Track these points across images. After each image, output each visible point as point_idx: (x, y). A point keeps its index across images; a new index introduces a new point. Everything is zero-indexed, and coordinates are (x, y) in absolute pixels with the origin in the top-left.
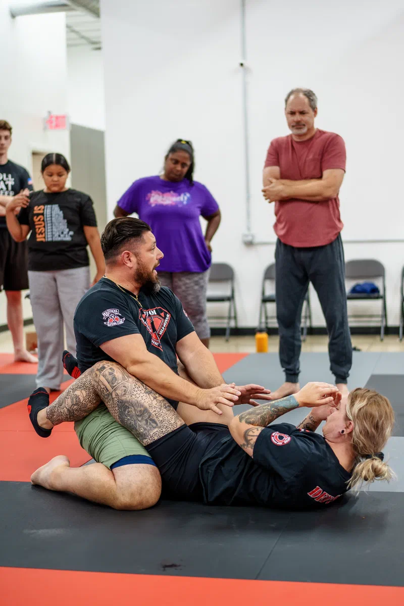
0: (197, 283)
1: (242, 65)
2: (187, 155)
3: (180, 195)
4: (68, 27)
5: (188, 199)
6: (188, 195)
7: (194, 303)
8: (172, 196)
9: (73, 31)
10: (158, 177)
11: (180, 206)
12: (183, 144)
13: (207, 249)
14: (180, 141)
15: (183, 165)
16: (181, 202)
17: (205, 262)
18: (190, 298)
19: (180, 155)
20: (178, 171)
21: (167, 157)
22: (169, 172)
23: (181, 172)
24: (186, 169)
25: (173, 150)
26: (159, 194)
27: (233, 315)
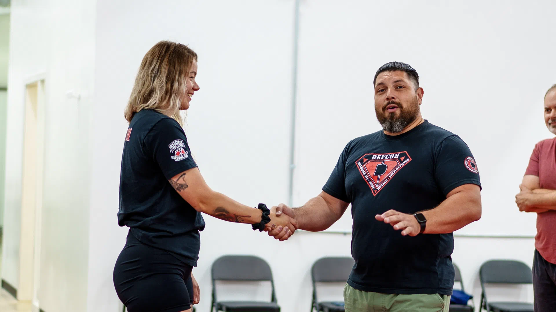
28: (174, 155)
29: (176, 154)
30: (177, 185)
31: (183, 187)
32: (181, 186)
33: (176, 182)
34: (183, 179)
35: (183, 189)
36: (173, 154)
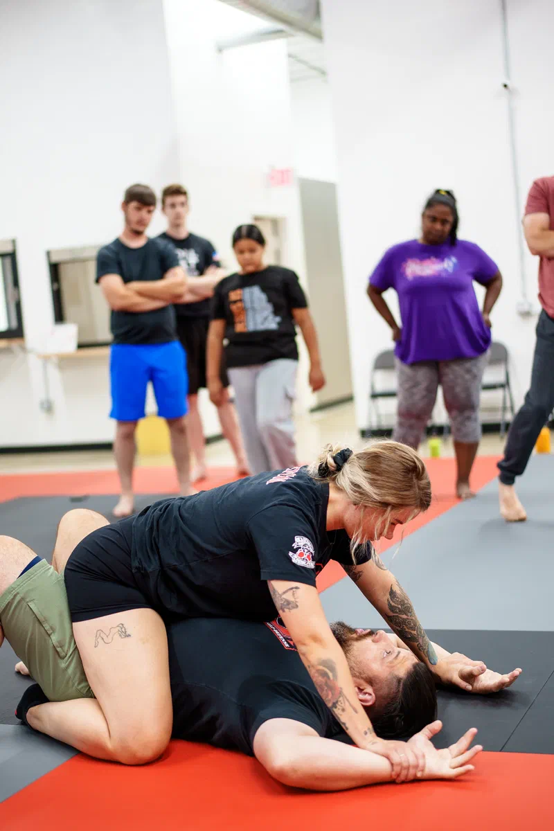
0: (469, 371)
1: (505, 86)
2: (447, 209)
3: (443, 260)
4: (290, 56)
5: (455, 265)
6: (454, 259)
7: (463, 395)
8: (433, 263)
9: (300, 61)
10: (415, 241)
11: (444, 275)
12: (443, 196)
13: (485, 326)
14: (438, 191)
15: (444, 222)
16: (446, 270)
17: (481, 342)
18: (458, 390)
19: (440, 209)
20: (437, 231)
21: (424, 215)
22: (427, 233)
23: (443, 231)
24: (448, 228)
25: (430, 204)
26: (416, 264)
27: (508, 404)
28: (295, 553)
29: (299, 552)
30: (282, 600)
31: (290, 606)
32: (288, 603)
33: (281, 595)
34: (293, 594)
35: (289, 609)
36: (295, 551)
